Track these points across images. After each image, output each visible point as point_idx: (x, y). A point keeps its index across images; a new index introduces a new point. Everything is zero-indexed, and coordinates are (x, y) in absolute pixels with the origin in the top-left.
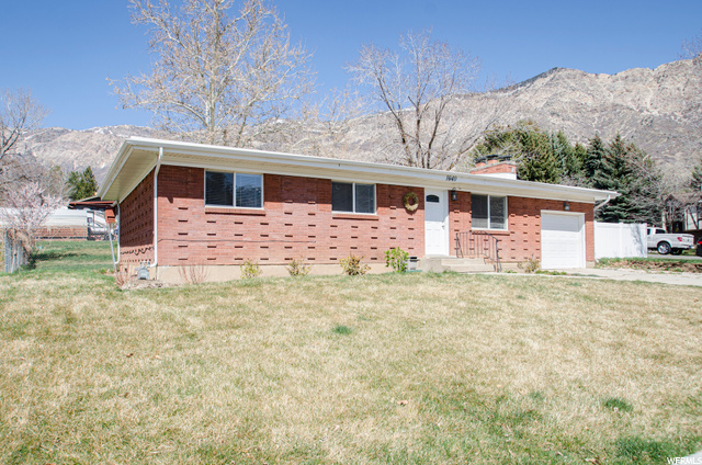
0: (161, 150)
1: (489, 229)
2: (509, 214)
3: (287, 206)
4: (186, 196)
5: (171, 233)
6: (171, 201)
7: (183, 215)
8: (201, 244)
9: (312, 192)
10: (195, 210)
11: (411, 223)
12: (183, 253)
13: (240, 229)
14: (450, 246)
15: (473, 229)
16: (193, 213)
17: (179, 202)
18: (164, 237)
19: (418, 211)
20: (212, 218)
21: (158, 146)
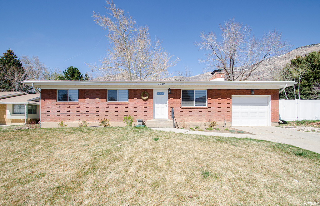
0: (32, 84)
1: (194, 106)
2: (208, 98)
3: (87, 100)
4: (50, 99)
5: (45, 111)
6: (45, 101)
7: (49, 105)
8: (55, 115)
9: (98, 94)
10: (53, 103)
11: (145, 105)
12: (49, 118)
13: (69, 109)
14: (168, 114)
15: (183, 106)
16: (52, 104)
17: (47, 101)
18: (43, 113)
19: (149, 100)
20: (58, 106)
21: (31, 83)
